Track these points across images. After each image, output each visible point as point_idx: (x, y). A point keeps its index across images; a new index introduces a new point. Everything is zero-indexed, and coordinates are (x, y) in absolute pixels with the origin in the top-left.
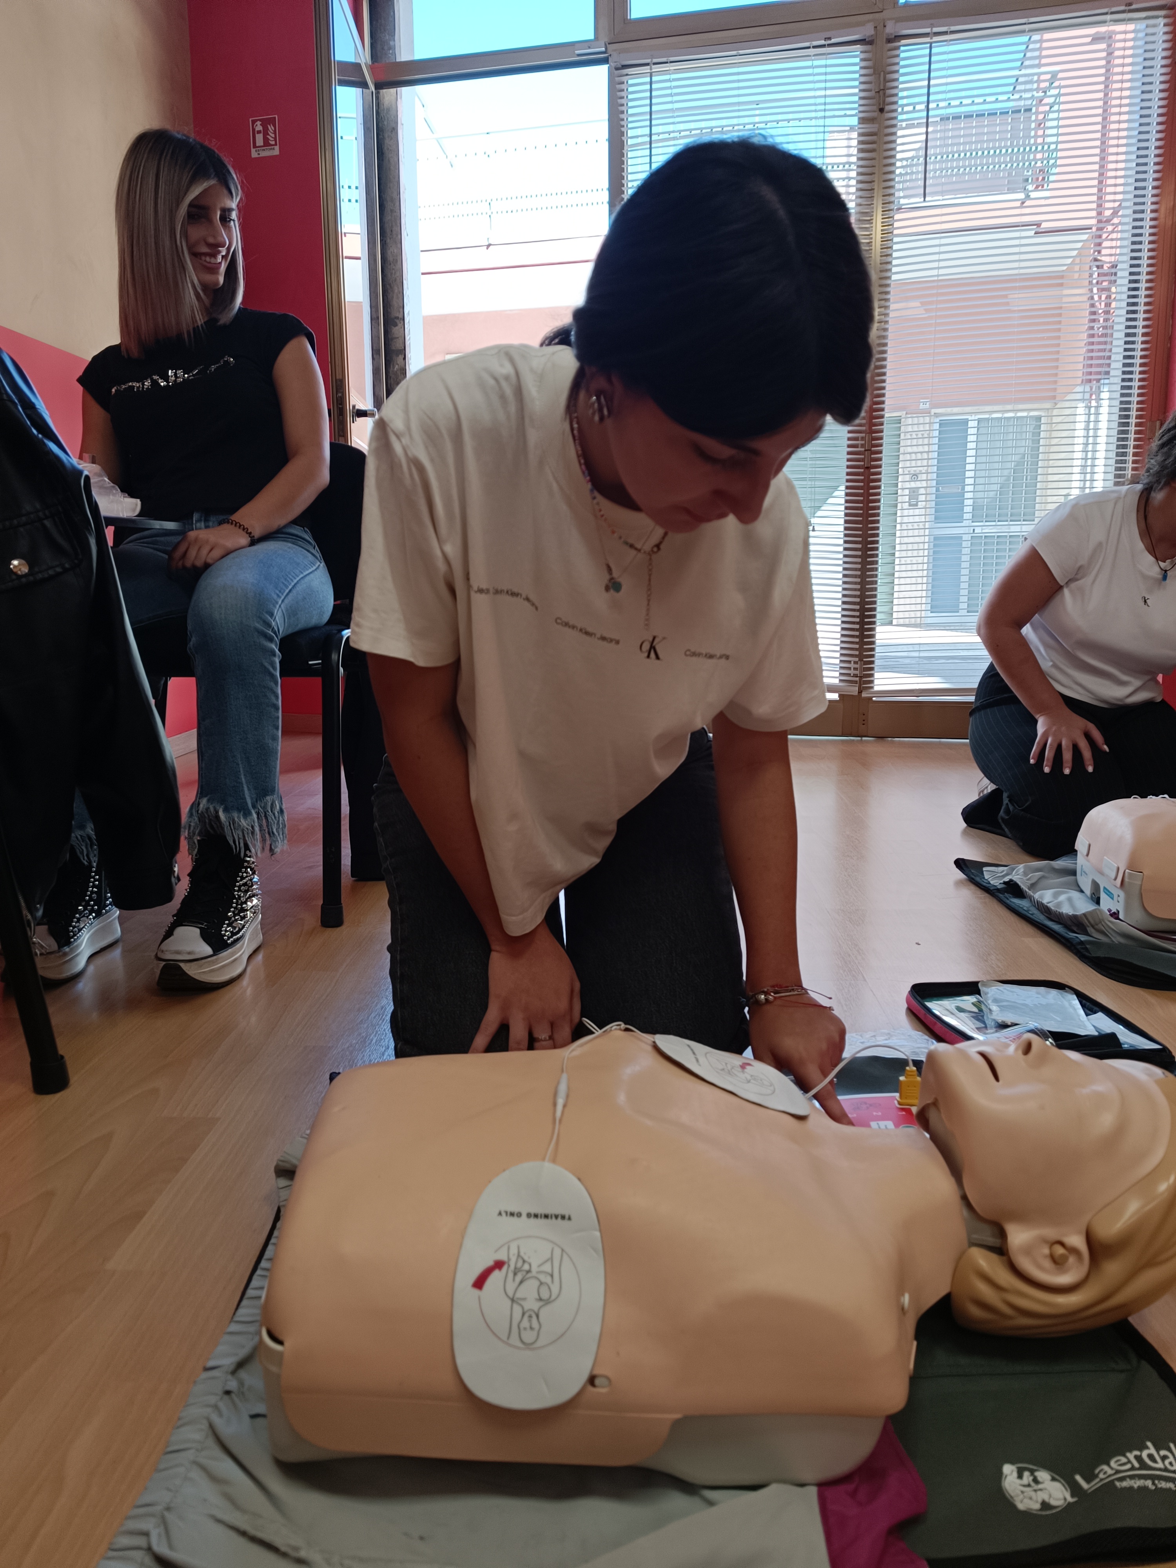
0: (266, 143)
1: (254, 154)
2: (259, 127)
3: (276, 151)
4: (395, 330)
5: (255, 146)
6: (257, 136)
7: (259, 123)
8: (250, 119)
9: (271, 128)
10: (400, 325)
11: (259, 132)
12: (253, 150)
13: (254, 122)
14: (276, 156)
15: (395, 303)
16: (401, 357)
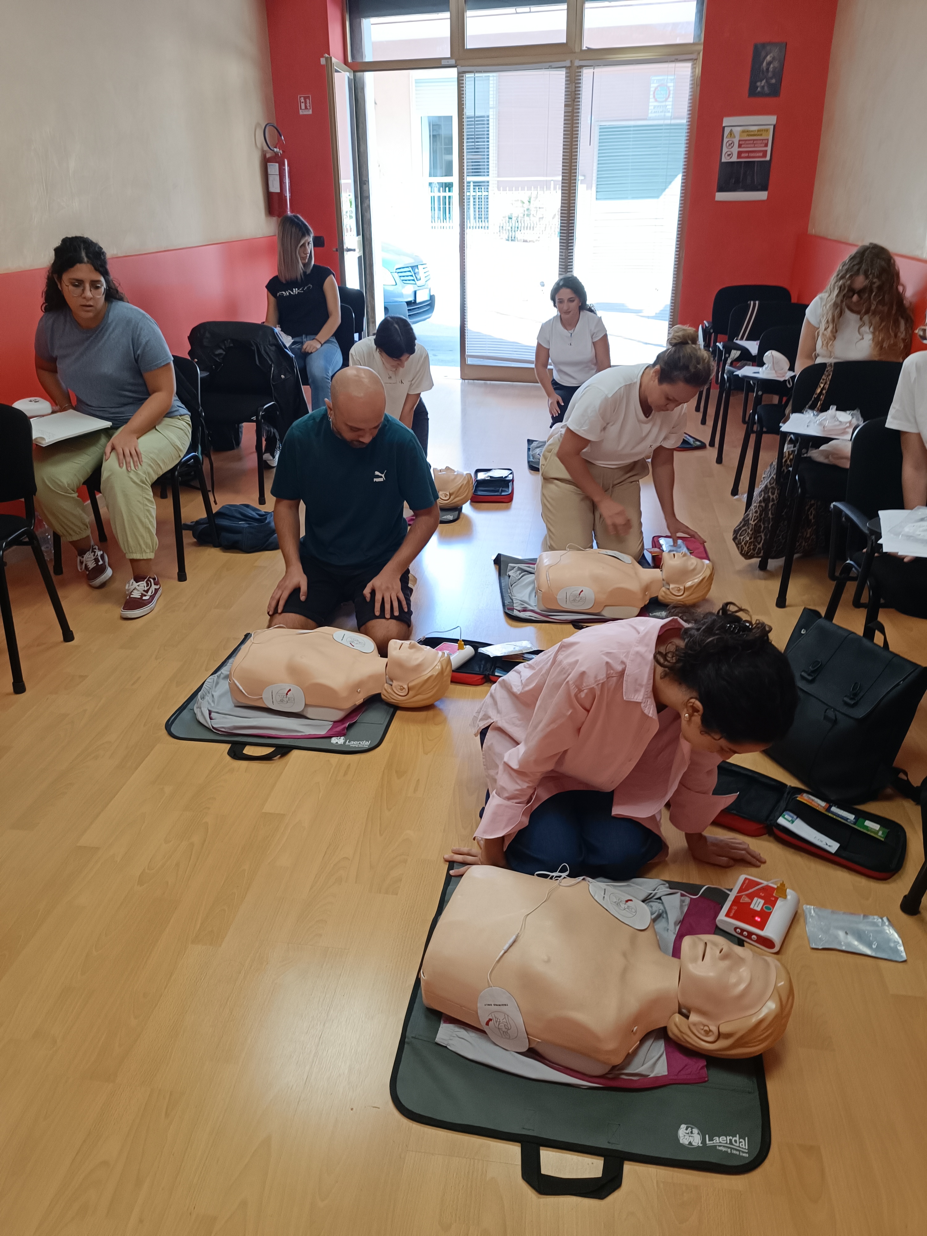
0: (306, 108)
1: (301, 112)
2: (302, 100)
3: (310, 112)
4: (365, 187)
5: (301, 109)
6: (302, 104)
7: (302, 98)
8: (299, 96)
9: (308, 101)
10: (367, 184)
11: (303, 102)
12: (300, 111)
13: (300, 97)
14: (310, 115)
15: (364, 173)
16: (368, 200)
